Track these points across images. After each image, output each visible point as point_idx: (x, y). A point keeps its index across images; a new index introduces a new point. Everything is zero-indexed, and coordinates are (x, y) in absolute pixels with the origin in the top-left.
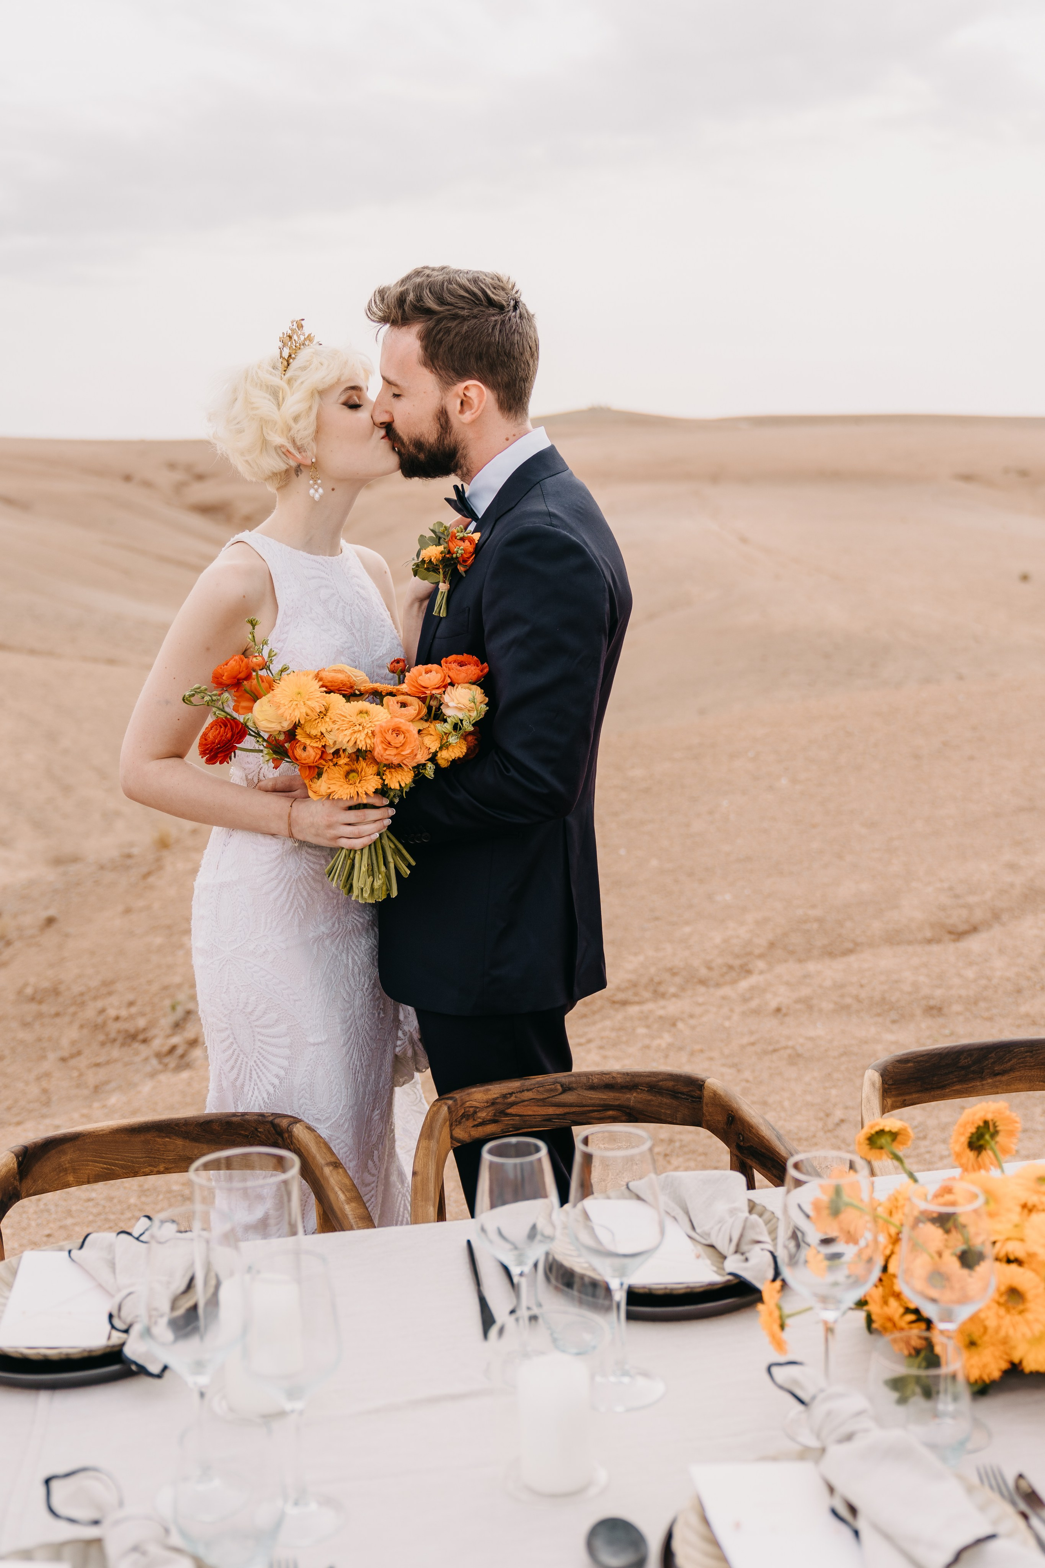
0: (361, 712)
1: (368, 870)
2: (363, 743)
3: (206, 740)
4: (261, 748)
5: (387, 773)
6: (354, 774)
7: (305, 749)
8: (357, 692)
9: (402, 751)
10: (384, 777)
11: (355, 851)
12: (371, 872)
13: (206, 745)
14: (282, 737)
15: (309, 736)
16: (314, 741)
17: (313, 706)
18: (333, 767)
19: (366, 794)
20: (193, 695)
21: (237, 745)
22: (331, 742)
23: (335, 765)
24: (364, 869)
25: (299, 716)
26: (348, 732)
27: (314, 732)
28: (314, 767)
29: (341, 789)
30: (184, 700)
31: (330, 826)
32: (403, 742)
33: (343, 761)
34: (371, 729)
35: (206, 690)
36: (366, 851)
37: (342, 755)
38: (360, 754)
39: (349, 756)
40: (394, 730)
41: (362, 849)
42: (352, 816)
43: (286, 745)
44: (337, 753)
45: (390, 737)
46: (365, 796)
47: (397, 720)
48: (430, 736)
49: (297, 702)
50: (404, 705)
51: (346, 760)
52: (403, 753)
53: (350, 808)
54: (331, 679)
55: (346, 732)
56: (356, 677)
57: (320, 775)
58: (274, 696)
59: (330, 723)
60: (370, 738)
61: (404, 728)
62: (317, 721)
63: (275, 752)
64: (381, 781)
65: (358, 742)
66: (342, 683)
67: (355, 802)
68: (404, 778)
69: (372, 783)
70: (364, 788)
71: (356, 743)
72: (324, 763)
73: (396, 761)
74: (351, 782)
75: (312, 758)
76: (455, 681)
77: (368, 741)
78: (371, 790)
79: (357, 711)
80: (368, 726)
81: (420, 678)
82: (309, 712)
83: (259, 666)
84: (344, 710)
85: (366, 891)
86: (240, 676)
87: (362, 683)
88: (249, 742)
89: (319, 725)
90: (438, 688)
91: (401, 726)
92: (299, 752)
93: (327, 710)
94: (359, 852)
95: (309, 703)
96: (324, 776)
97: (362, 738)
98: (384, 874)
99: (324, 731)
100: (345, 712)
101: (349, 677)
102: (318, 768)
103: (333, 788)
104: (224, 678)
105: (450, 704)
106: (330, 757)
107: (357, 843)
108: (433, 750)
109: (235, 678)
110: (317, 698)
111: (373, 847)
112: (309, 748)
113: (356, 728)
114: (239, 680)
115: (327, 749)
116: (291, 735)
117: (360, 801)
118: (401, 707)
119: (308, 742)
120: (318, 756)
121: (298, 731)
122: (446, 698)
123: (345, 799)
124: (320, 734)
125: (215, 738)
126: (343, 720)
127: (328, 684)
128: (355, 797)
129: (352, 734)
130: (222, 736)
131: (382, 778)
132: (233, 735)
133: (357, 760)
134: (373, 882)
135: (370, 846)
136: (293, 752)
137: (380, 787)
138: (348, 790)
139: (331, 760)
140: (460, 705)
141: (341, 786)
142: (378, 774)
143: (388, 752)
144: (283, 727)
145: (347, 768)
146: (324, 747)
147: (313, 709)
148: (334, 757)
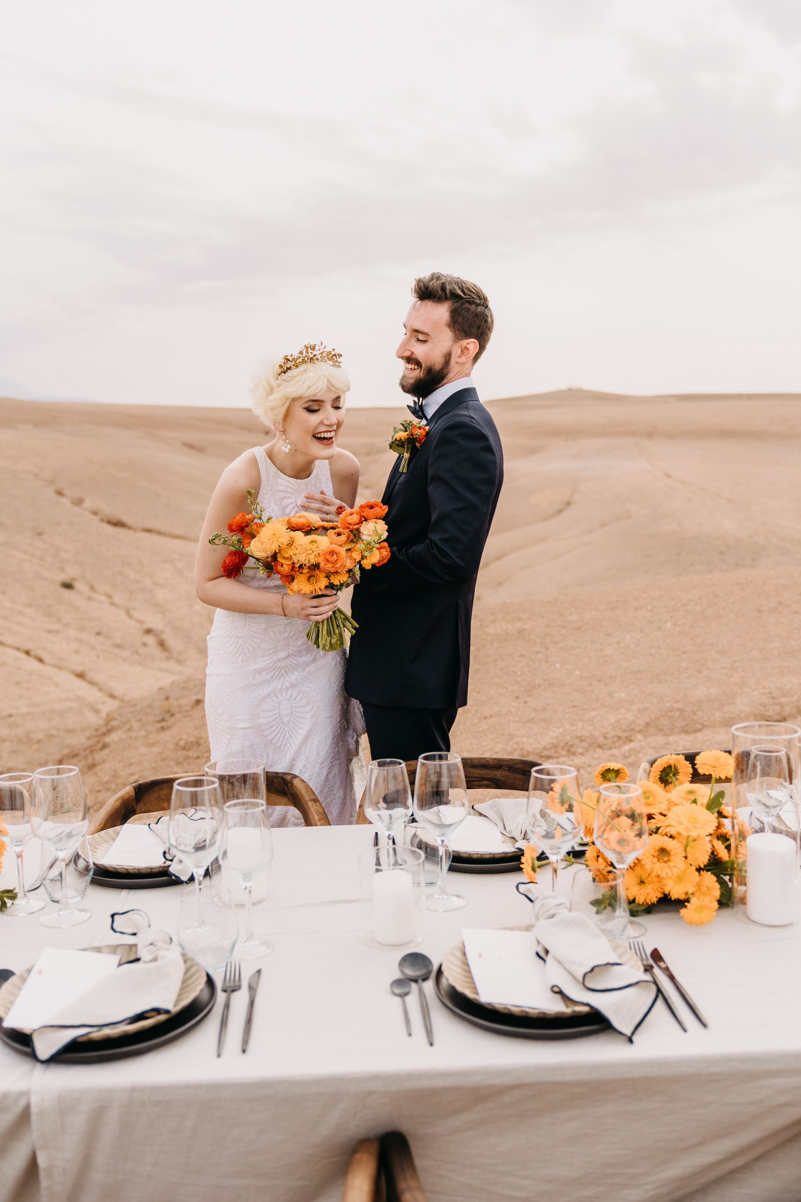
0: (312, 542)
1: (327, 633)
2: (313, 560)
3: (225, 564)
4: (258, 566)
5: (332, 576)
6: (313, 578)
7: (282, 565)
8: (314, 529)
9: (336, 564)
10: (330, 579)
11: (319, 623)
12: (329, 633)
13: (225, 567)
14: (269, 560)
15: (284, 558)
16: (287, 560)
17: (282, 541)
18: (300, 575)
19: (320, 589)
20: (215, 539)
21: (243, 566)
22: (296, 561)
23: (301, 573)
24: (325, 632)
25: (274, 548)
26: (304, 555)
27: (286, 556)
28: (289, 576)
29: (306, 587)
30: (210, 542)
31: (303, 609)
32: (335, 560)
33: (305, 571)
34: (317, 552)
35: (221, 535)
36: (325, 622)
37: (304, 567)
38: (316, 567)
39: (309, 567)
40: (330, 553)
41: (323, 622)
42: (315, 602)
43: (272, 564)
44: (301, 567)
45: (328, 557)
46: (319, 591)
47: (333, 546)
48: (355, 552)
49: (272, 540)
50: (339, 534)
51: (307, 570)
52: (336, 566)
53: (314, 597)
54: (296, 523)
55: (303, 555)
56: (312, 519)
57: (293, 580)
58: (260, 537)
59: (295, 550)
60: (317, 557)
61: (336, 551)
62: (287, 549)
63: (267, 568)
64: (328, 581)
65: (310, 561)
66: (302, 525)
67: (314, 594)
68: (342, 578)
69: (324, 582)
70: (319, 586)
71: (309, 561)
72: (294, 573)
73: (332, 570)
74: (311, 583)
75: (287, 571)
76: (367, 518)
77: (316, 559)
78: (323, 587)
79: (310, 541)
80: (315, 550)
81: (347, 518)
82: (280, 545)
83: (250, 520)
84: (302, 541)
85: (327, 646)
86: (243, 525)
87: (316, 522)
88: (251, 562)
89: (289, 551)
90: (358, 524)
91: (335, 550)
92: (279, 568)
93: (293, 542)
94: (321, 623)
95: (279, 540)
96: (296, 581)
97: (312, 557)
98: (338, 635)
99: (292, 554)
100: (302, 543)
101: (308, 520)
102: (292, 576)
103: (301, 587)
104: (233, 527)
105: (364, 533)
106: (298, 569)
107: (319, 618)
108: (357, 560)
109: (240, 526)
110: (285, 536)
111: (329, 619)
112: (284, 565)
113: (308, 552)
114: (242, 527)
115: (295, 565)
116: (274, 556)
117: (317, 594)
118: (338, 536)
119: (283, 561)
120: (290, 570)
121: (278, 555)
122: (362, 529)
123: (308, 593)
124: (290, 556)
125: (230, 563)
126: (301, 548)
127: (294, 526)
128: (314, 592)
129: (306, 556)
130: (233, 562)
131: (329, 579)
132: (239, 561)
133: (314, 569)
134: (331, 640)
135: (328, 619)
136: (276, 568)
137: (328, 584)
138: (309, 588)
139: (298, 571)
140: (370, 533)
141: (305, 586)
142: (327, 577)
143: (327, 566)
144: (268, 554)
145: (308, 575)
146: (293, 563)
147: (282, 544)
148: (300, 569)
